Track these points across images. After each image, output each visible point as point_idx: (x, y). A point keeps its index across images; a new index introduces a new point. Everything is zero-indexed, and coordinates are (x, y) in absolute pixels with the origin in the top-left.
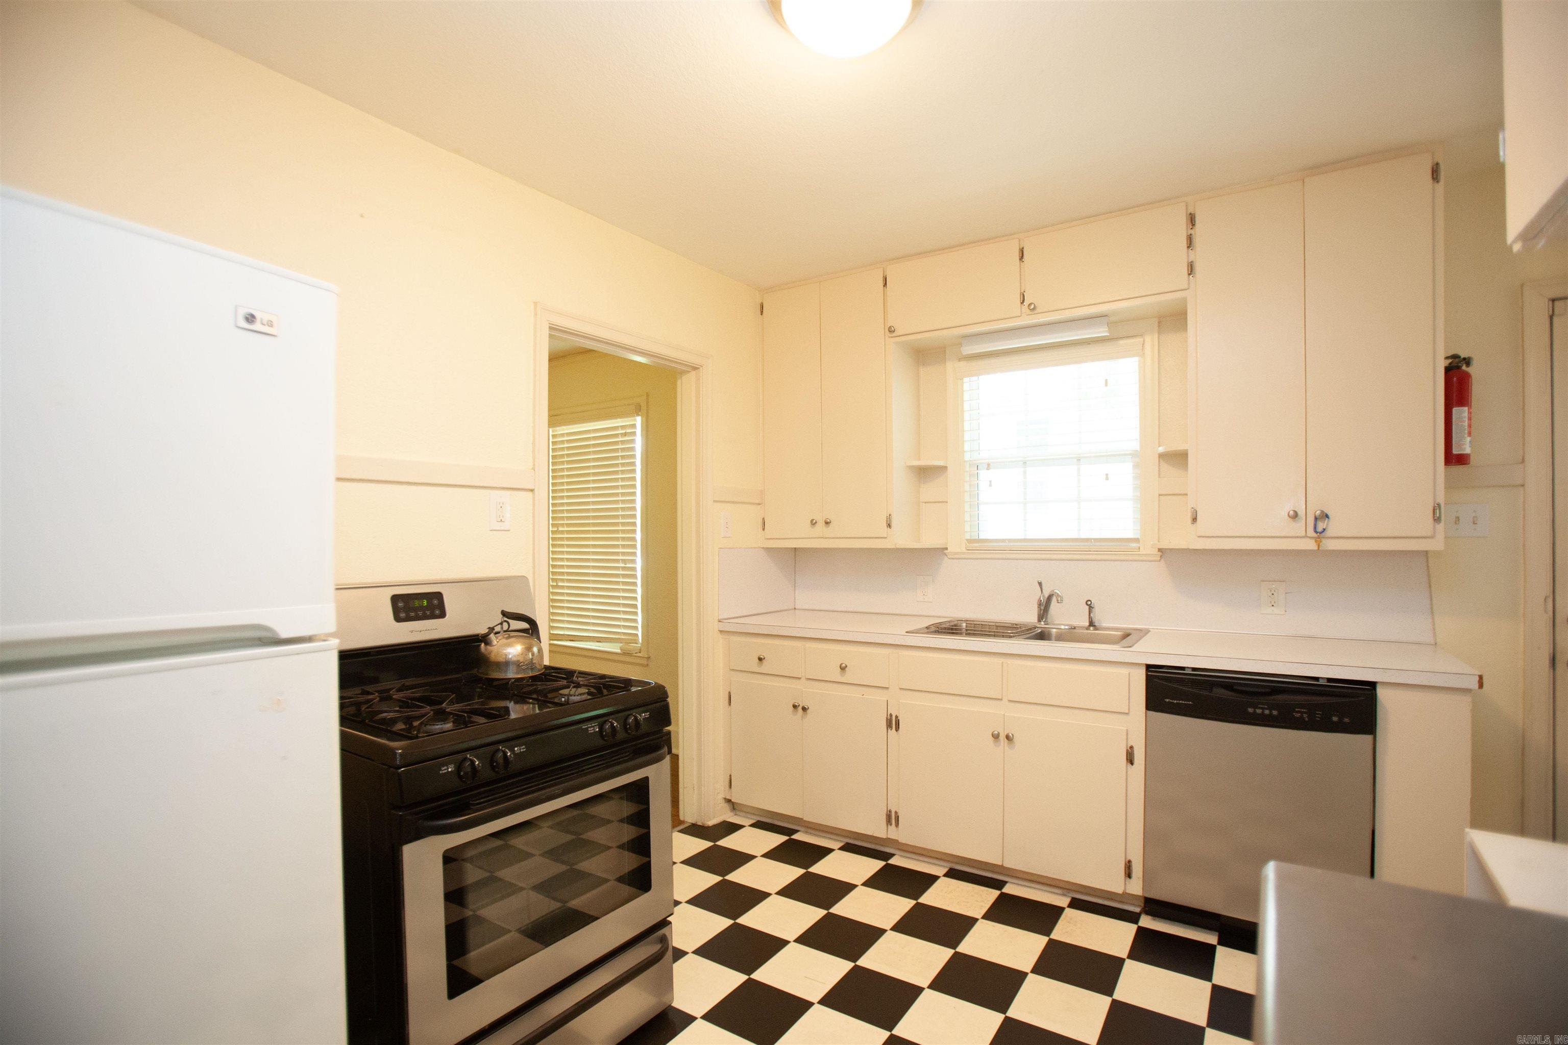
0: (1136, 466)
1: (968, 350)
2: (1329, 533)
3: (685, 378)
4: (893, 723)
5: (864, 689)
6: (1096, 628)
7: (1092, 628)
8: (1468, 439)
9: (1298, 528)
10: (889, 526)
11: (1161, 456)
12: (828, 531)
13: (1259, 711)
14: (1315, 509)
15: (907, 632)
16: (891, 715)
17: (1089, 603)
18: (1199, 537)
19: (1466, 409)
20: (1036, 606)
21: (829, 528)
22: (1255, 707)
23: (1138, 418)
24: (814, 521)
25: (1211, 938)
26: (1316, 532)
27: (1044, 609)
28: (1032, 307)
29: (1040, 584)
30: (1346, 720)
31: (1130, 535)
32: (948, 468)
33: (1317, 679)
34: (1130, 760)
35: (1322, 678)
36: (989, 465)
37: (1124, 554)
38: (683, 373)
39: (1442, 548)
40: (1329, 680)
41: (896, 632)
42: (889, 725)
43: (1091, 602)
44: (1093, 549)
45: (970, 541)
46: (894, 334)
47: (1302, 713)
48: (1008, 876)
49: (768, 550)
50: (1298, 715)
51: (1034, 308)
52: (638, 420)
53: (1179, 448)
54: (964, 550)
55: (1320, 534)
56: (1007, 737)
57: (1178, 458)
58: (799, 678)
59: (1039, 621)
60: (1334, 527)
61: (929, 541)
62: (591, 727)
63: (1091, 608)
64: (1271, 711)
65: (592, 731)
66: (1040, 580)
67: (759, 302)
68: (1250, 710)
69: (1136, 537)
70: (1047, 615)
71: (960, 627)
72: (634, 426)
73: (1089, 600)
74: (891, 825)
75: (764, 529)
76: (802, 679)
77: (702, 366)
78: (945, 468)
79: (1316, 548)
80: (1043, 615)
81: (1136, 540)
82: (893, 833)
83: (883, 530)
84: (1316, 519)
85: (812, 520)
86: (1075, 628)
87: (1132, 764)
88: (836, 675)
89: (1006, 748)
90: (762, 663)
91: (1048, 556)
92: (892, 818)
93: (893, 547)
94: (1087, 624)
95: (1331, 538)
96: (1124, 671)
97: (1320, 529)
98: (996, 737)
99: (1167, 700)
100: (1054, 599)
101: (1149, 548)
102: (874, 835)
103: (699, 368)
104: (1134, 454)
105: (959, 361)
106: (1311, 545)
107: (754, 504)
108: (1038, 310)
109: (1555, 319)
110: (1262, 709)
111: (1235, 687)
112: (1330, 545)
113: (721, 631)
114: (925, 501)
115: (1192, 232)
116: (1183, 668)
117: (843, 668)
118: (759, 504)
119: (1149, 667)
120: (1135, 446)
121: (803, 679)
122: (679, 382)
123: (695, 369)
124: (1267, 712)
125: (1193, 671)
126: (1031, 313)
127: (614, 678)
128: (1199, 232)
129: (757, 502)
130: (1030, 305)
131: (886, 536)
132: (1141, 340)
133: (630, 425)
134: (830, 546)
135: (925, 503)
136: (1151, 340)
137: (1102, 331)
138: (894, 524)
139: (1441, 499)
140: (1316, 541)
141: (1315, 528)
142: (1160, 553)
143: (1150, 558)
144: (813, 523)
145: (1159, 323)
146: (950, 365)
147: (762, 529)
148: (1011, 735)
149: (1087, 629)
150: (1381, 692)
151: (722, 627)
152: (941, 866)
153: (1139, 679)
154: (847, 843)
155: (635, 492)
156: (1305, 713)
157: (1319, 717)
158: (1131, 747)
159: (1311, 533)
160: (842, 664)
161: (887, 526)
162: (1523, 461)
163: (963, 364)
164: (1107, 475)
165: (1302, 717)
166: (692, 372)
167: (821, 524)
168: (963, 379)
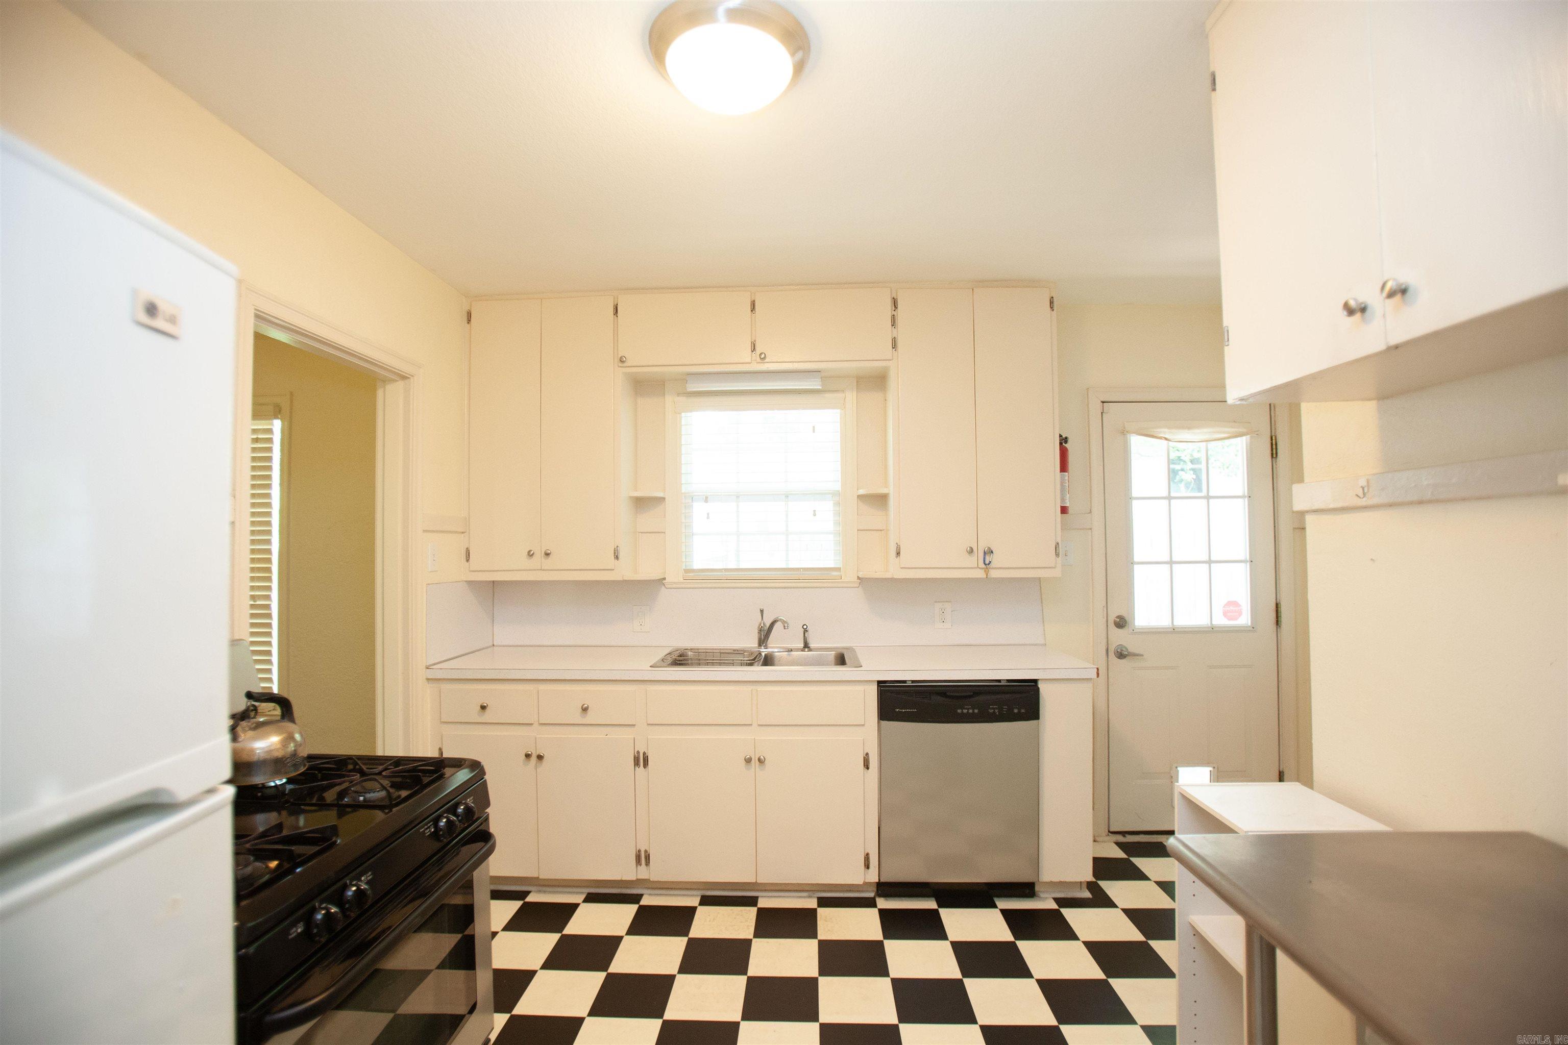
0: (837, 504)
1: (693, 387)
2: (992, 565)
3: (389, 387)
4: (641, 760)
5: (609, 729)
6: (810, 650)
7: (806, 650)
8: (1068, 495)
9: (972, 561)
10: (617, 558)
11: (860, 497)
12: (548, 563)
13: (965, 711)
14: (983, 546)
15: (651, 667)
16: (638, 752)
17: (805, 627)
18: (902, 568)
19: (1067, 474)
20: (757, 631)
21: (550, 558)
22: (962, 708)
23: (840, 463)
24: (532, 552)
25: (931, 904)
26: (986, 565)
27: (764, 636)
28: (763, 356)
29: (762, 611)
30: (1023, 711)
31: (831, 564)
32: (666, 500)
33: (999, 681)
34: (867, 766)
35: (1003, 680)
36: (707, 498)
37: (826, 582)
38: (385, 381)
39: (1060, 576)
40: (1008, 681)
41: (641, 666)
42: (636, 762)
43: (807, 626)
44: (802, 577)
45: (687, 571)
46: (625, 365)
47: (994, 709)
48: (758, 890)
49: (470, 583)
50: (991, 711)
51: (765, 357)
52: (277, 425)
53: (879, 492)
54: (681, 580)
55: (987, 564)
56: (759, 760)
57: (880, 500)
58: (531, 724)
59: (760, 645)
60: (996, 560)
61: (647, 572)
62: (427, 829)
63: (805, 631)
64: (973, 710)
65: (429, 833)
66: (762, 608)
67: (467, 308)
68: (959, 711)
69: (838, 566)
70: (767, 640)
71: (686, 657)
72: (270, 431)
73: (804, 625)
74: (641, 865)
75: (468, 560)
76: (534, 725)
77: (413, 376)
78: (664, 499)
79: (985, 576)
80: (764, 641)
81: (838, 569)
82: (643, 873)
83: (610, 562)
84: (985, 553)
85: (529, 551)
86: (791, 650)
87: (868, 768)
88: (578, 718)
89: (757, 769)
90: (485, 711)
91: (764, 585)
92: (644, 858)
93: (621, 579)
94: (802, 645)
95: (993, 568)
96: (859, 688)
97: (987, 562)
98: (748, 761)
99: (897, 710)
100: (778, 626)
101: (850, 577)
102: (623, 879)
103: (409, 378)
104: (835, 494)
105: (678, 396)
106: (980, 574)
107: (456, 532)
108: (767, 360)
109: (1104, 414)
110: (968, 709)
111: (948, 694)
112: (994, 574)
113: (428, 679)
114: (642, 531)
115: (895, 313)
116: (905, 682)
117: (585, 710)
118: (463, 533)
119: (879, 682)
120: (837, 487)
121: (536, 725)
122: (380, 393)
123: (404, 378)
124: (971, 711)
125: (912, 683)
126: (761, 361)
127: (424, 761)
128: (900, 313)
129: (461, 530)
130: (761, 354)
131: (613, 568)
132: (844, 395)
133: (264, 429)
134: (551, 579)
135: (642, 533)
136: (851, 396)
137: (815, 384)
138: (620, 556)
139: (1059, 540)
140: (985, 571)
141: (984, 561)
142: (859, 581)
143: (852, 585)
144: (530, 554)
145: (857, 382)
146: (669, 399)
147: (465, 560)
148: (762, 757)
149: (803, 650)
150: (1041, 685)
151: (431, 674)
152: (693, 895)
153: (872, 693)
154: (589, 894)
155: (270, 512)
156: (996, 708)
157: (1006, 708)
158: (867, 754)
159: (981, 565)
160: (584, 705)
161: (615, 558)
162: (1090, 512)
163: (682, 399)
164: (814, 511)
165: (994, 713)
166: (400, 382)
167: (539, 555)
168: (681, 414)
